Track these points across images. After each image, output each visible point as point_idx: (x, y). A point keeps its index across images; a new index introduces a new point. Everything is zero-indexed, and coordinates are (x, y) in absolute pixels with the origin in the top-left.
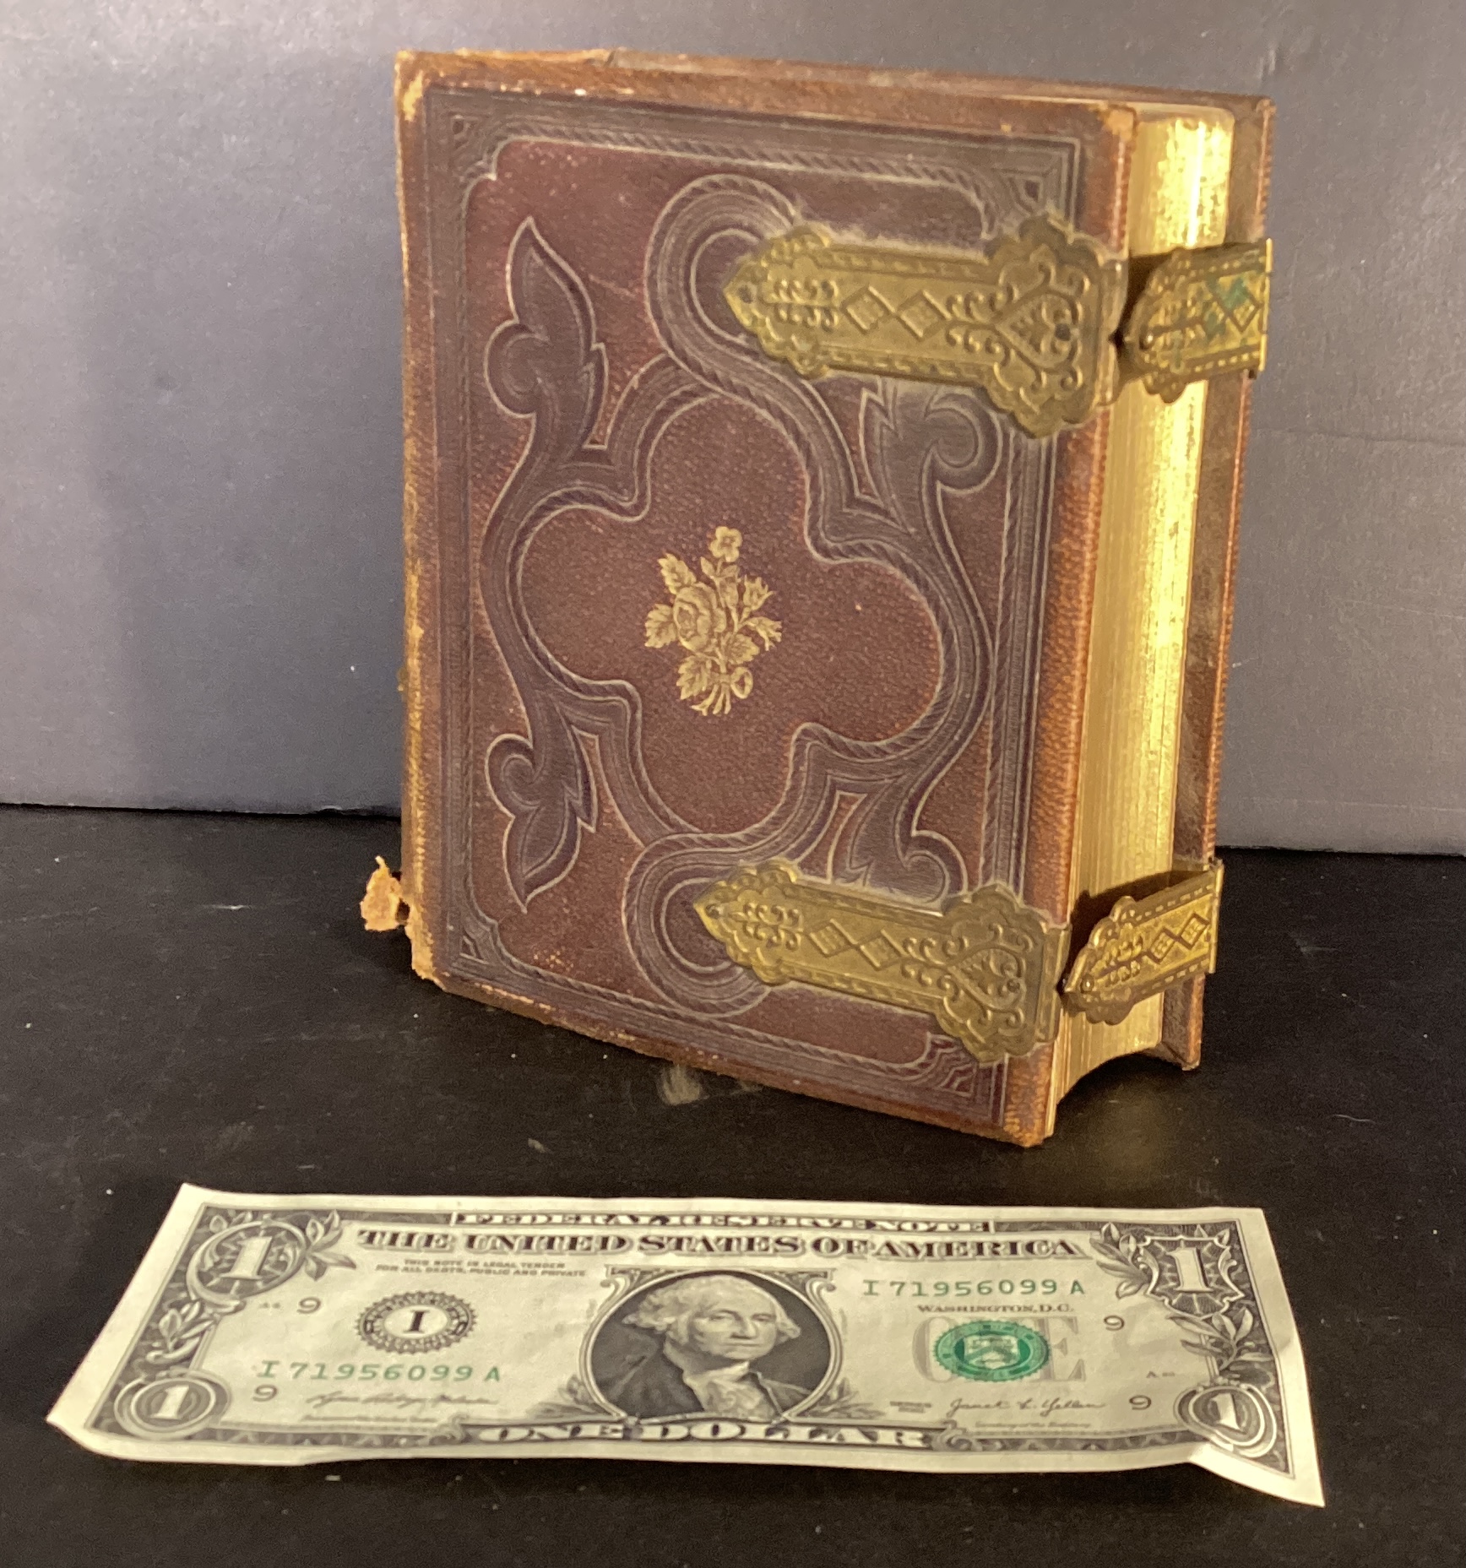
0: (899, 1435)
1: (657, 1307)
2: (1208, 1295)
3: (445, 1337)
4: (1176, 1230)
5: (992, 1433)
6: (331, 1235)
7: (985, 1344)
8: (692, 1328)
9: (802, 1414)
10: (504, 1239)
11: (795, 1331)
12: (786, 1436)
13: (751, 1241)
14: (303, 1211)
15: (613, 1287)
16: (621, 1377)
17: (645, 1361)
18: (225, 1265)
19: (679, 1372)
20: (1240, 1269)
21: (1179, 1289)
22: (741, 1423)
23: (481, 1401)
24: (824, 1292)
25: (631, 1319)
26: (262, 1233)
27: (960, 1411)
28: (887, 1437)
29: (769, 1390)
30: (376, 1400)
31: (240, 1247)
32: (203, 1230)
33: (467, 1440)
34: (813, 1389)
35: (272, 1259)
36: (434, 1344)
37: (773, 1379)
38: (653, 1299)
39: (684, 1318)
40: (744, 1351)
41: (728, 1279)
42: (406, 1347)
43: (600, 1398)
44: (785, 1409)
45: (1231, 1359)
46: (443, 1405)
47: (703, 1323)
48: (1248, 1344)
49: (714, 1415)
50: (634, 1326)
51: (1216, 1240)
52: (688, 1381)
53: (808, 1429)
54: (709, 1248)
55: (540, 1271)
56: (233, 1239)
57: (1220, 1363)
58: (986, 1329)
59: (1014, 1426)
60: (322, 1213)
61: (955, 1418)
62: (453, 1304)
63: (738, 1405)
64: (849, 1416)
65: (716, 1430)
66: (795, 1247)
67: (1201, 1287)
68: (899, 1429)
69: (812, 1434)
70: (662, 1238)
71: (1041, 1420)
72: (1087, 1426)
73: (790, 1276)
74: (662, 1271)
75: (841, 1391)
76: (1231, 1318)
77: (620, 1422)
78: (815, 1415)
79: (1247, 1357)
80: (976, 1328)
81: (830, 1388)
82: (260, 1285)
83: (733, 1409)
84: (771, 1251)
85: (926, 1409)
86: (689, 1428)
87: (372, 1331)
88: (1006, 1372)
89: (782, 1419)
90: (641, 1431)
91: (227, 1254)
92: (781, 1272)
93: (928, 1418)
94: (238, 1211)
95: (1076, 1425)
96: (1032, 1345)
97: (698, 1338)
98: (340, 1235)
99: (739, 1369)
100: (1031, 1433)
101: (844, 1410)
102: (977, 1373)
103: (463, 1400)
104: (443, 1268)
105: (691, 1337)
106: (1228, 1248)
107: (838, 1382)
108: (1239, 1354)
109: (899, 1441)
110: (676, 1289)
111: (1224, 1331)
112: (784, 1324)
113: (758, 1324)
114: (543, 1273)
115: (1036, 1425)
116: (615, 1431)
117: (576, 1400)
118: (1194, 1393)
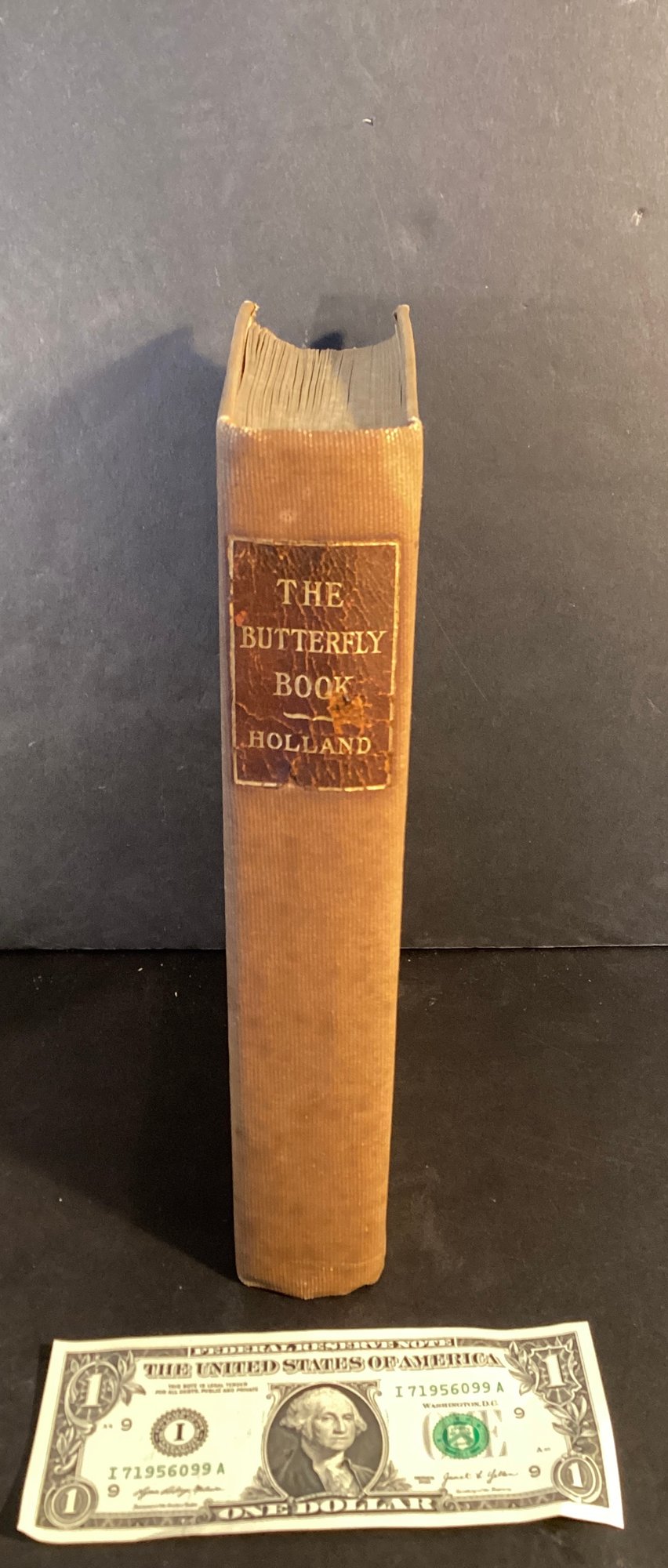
0: (420, 1501)
1: (296, 1413)
2: (565, 1389)
3: (195, 1443)
4: (546, 1342)
5: (465, 1498)
6: (131, 1369)
7: (457, 1431)
8: (314, 1427)
9: (372, 1489)
10: (215, 1365)
11: (363, 1425)
12: (366, 1506)
13: (338, 1360)
14: (114, 1352)
15: (272, 1398)
16: (282, 1466)
17: (293, 1454)
18: (82, 1398)
19: (310, 1462)
20: (579, 1368)
21: (549, 1386)
22: (343, 1498)
23: (217, 1489)
24: (376, 1396)
25: (283, 1422)
26: (97, 1370)
27: (449, 1481)
28: (414, 1503)
29: (355, 1472)
30: (166, 1492)
31: (87, 1382)
32: (68, 1372)
33: (214, 1519)
34: (375, 1469)
35: (104, 1390)
36: (191, 1448)
37: (357, 1464)
38: (293, 1406)
39: (310, 1419)
40: (341, 1443)
41: (328, 1390)
42: (177, 1452)
43: (275, 1484)
44: (364, 1485)
45: (577, 1436)
46: (199, 1493)
47: (319, 1422)
48: (586, 1423)
49: (330, 1494)
50: (285, 1427)
51: (566, 1347)
52: (317, 1468)
53: (375, 1501)
54: (318, 1368)
55: (235, 1388)
56: (84, 1376)
57: (572, 1439)
58: (457, 1420)
59: (474, 1492)
60: (124, 1353)
61: (447, 1487)
62: (196, 1417)
63: (342, 1486)
64: (395, 1489)
65: (332, 1505)
66: (360, 1364)
67: (561, 1384)
68: (420, 1496)
69: (379, 1504)
70: (293, 1361)
71: (489, 1487)
72: (509, 1490)
73: (359, 1386)
74: (296, 1386)
75: (391, 1469)
76: (576, 1404)
77: (286, 1501)
78: (380, 1489)
79: (586, 1433)
80: (452, 1420)
81: (384, 1469)
82: (100, 1410)
83: (338, 1490)
84: (348, 1367)
85: (432, 1481)
86: (319, 1504)
87: (159, 1441)
88: (468, 1452)
89: (363, 1494)
90: (296, 1507)
91: (82, 1387)
92: (354, 1383)
93: (433, 1488)
94: (84, 1355)
95: (504, 1490)
96: (481, 1431)
97: (318, 1434)
98: (135, 1370)
99: (340, 1458)
100: (483, 1496)
101: (392, 1485)
102: (455, 1453)
103: (208, 1489)
104: (189, 1389)
105: (315, 1435)
106: (572, 1353)
107: (388, 1463)
108: (581, 1432)
109: (420, 1506)
110: (304, 1398)
111: (573, 1415)
112: (358, 1421)
113: (346, 1422)
114: (238, 1390)
115: (486, 1490)
116: (284, 1509)
117: (263, 1486)
118: (560, 1463)
